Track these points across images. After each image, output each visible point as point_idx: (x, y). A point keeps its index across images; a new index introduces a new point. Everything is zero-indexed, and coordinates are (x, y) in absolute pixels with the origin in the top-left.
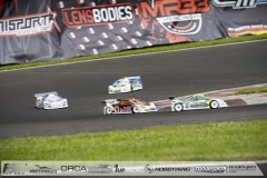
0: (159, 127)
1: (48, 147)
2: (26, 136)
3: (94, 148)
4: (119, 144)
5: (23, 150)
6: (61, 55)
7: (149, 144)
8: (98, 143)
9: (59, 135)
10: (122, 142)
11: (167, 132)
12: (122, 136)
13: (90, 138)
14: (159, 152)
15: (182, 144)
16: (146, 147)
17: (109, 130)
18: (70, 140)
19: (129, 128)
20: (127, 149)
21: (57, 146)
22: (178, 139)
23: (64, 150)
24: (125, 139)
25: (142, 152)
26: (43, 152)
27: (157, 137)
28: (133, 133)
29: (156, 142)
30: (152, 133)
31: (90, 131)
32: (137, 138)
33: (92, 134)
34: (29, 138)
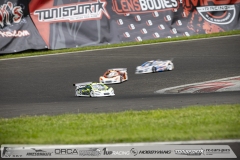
0: (196, 106)
1: (97, 123)
2: (76, 113)
3: (138, 125)
4: (160, 121)
5: (74, 125)
6: (108, 41)
7: (188, 121)
8: (141, 120)
9: (106, 112)
10: (163, 120)
11: (204, 111)
12: (163, 114)
13: (134, 115)
14: (196, 129)
15: (217, 123)
16: (184, 124)
17: (151, 109)
18: (116, 117)
19: (169, 107)
20: (168, 126)
21: (104, 122)
22: (214, 118)
23: (111, 126)
24: (166, 117)
25: (181, 129)
26: (92, 127)
27: (194, 115)
28: (173, 111)
29: (194, 120)
30: (190, 112)
31: (135, 110)
32: (177, 116)
33: (136, 112)
34: (79, 115)
